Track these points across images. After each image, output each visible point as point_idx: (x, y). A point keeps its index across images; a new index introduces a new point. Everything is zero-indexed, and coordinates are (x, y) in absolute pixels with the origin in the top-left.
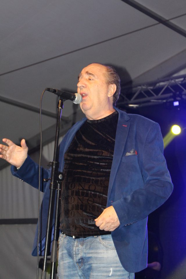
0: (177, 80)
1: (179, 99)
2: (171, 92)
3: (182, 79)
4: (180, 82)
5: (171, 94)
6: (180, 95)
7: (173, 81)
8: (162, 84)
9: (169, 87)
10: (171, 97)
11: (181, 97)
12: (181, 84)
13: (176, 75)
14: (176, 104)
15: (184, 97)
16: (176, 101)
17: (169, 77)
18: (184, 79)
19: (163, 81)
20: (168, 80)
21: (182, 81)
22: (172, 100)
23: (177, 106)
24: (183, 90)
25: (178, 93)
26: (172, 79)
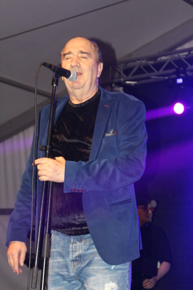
0: (181, 54)
1: (182, 75)
2: (174, 67)
3: (186, 53)
4: (184, 57)
5: (174, 70)
6: (184, 72)
7: (176, 55)
8: (164, 58)
9: (172, 62)
10: (174, 73)
11: (185, 74)
12: (185, 59)
13: (179, 48)
14: (180, 81)
15: (188, 73)
16: (179, 77)
17: (171, 51)
18: (189, 53)
19: (165, 55)
20: (170, 54)
21: (187, 55)
22: (175, 76)
23: (180, 84)
24: (187, 66)
25: (182, 69)
26: (175, 53)
